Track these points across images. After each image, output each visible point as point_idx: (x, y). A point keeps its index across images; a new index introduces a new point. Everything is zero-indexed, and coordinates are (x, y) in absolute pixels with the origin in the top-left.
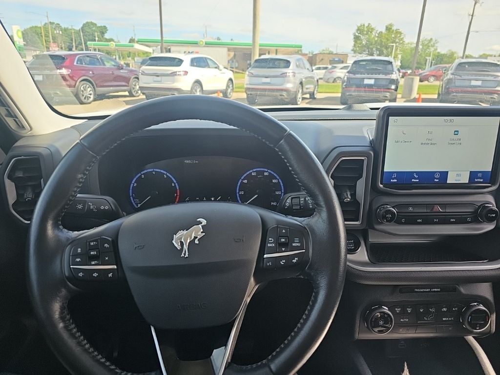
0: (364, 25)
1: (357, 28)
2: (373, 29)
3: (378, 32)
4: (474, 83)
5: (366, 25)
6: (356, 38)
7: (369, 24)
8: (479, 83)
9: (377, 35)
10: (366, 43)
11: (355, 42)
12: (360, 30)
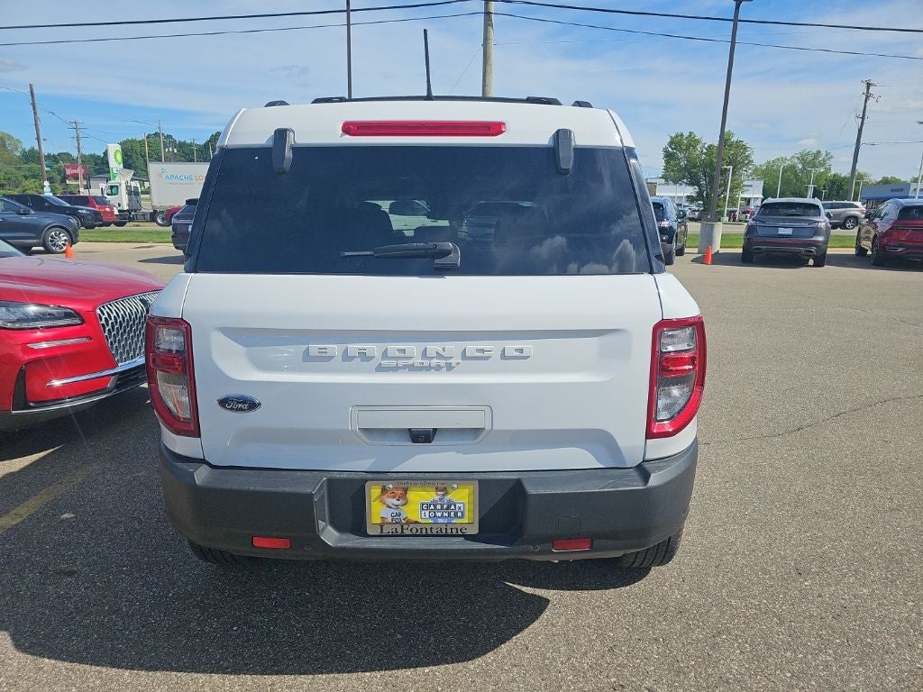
0: (682, 135)
1: (669, 140)
2: (698, 142)
3: (706, 146)
4: (782, 231)
5: (686, 135)
6: (669, 157)
7: (691, 133)
8: (789, 231)
9: (705, 151)
10: (686, 165)
11: (667, 162)
12: (676, 142)
